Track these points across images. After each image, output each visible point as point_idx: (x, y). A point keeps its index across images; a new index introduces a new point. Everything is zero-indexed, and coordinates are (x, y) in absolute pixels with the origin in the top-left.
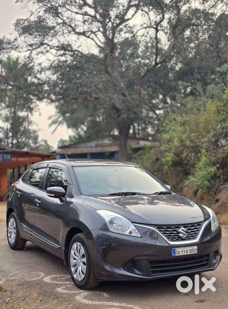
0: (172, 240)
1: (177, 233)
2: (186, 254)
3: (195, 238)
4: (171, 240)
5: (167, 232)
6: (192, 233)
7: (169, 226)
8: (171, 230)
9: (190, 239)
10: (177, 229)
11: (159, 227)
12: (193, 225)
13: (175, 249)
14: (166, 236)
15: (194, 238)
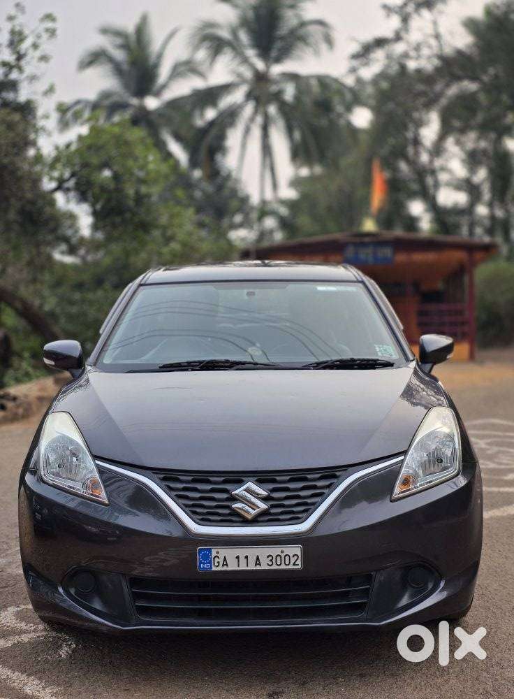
0: (204, 521)
1: (227, 500)
2: (252, 567)
3: (298, 518)
4: (202, 520)
5: (190, 494)
6: (287, 502)
7: (202, 476)
8: (209, 487)
9: (278, 520)
10: (228, 487)
11: (168, 476)
12: (298, 475)
13: (210, 550)
14: (186, 506)
15: (296, 519)
